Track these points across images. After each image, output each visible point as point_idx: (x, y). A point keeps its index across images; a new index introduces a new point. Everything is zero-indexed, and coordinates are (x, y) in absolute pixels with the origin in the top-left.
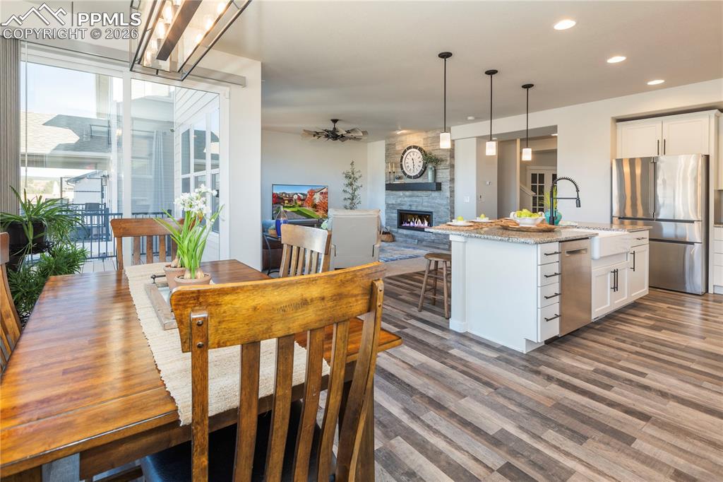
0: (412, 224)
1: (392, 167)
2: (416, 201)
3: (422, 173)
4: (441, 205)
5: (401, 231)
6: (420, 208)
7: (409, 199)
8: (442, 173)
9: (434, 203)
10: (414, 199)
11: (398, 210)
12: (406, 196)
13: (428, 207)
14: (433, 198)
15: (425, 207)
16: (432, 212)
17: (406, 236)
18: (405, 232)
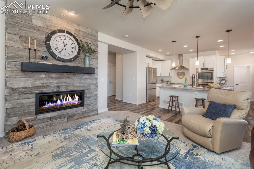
0: (59, 102)
1: (32, 44)
2: (66, 83)
3: (75, 58)
4: (92, 84)
5: (42, 116)
6: (71, 88)
7: (56, 81)
8: (93, 61)
9: (86, 83)
10: (63, 80)
11: (37, 94)
12: (53, 78)
13: (79, 86)
14: (85, 79)
15: (78, 87)
16: (83, 91)
17: (50, 118)
18: (49, 115)
